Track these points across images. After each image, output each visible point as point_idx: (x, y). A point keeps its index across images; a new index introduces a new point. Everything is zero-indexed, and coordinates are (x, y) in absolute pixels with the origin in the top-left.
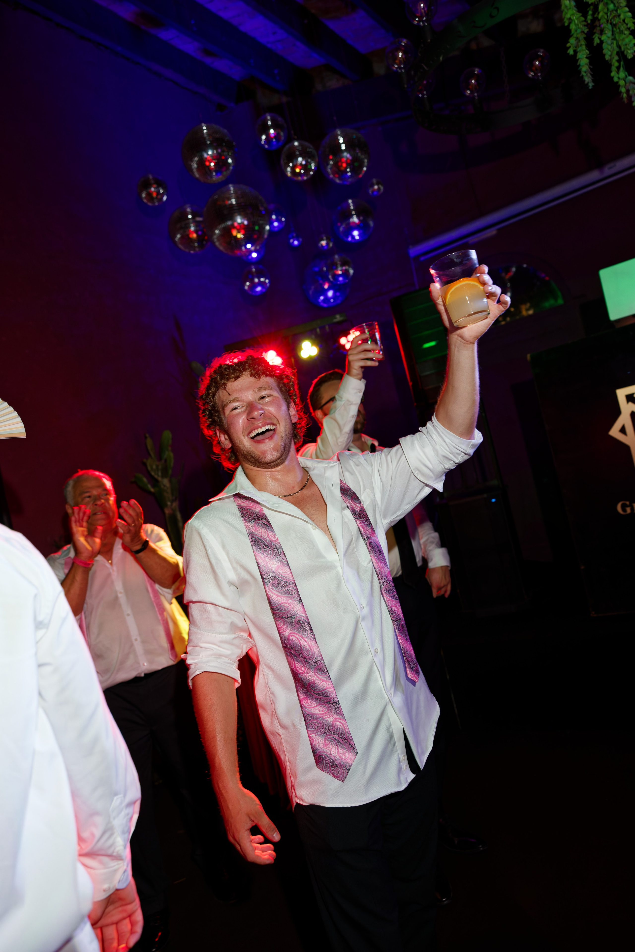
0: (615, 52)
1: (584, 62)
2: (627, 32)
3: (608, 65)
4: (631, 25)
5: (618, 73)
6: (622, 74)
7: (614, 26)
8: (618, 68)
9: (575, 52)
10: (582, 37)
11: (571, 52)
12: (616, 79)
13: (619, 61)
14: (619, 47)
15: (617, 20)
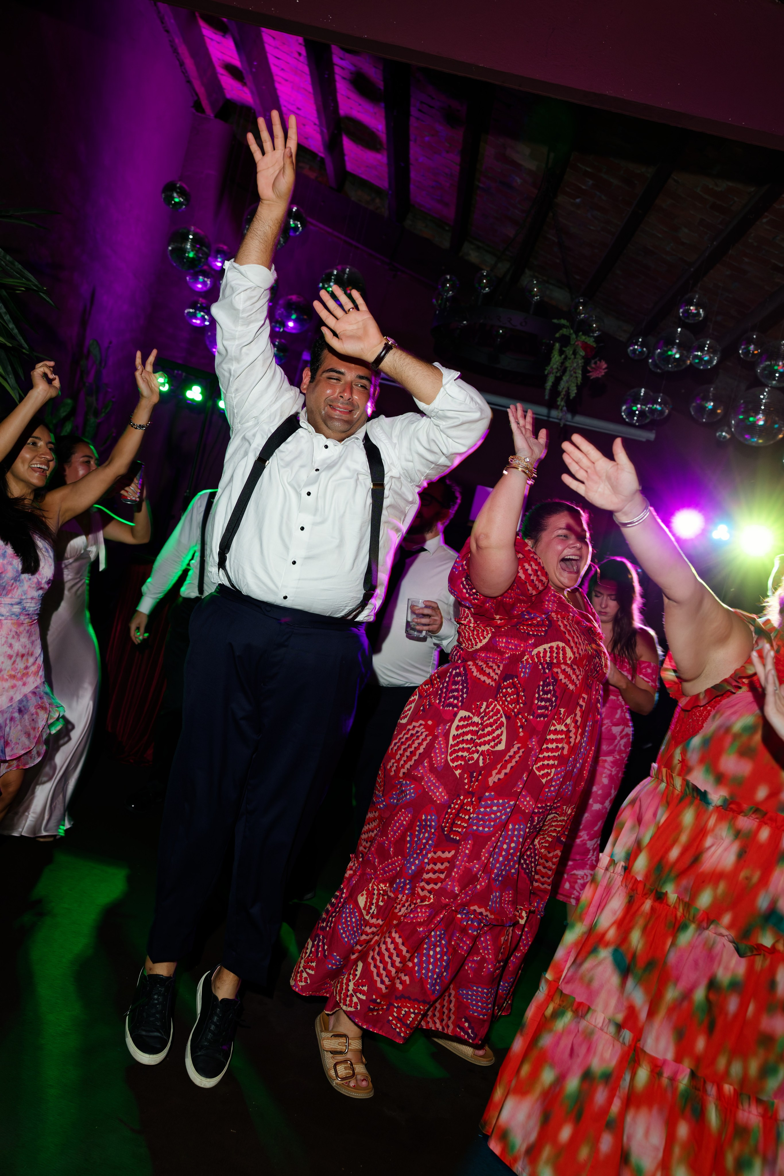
0: (565, 390)
1: (549, 384)
2: (575, 385)
3: (558, 394)
4: (579, 383)
5: (561, 401)
6: (563, 403)
7: (571, 376)
8: (562, 399)
9: (548, 374)
10: (554, 371)
11: (546, 372)
12: (559, 403)
13: (565, 395)
14: (568, 388)
15: (574, 375)
